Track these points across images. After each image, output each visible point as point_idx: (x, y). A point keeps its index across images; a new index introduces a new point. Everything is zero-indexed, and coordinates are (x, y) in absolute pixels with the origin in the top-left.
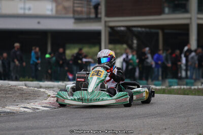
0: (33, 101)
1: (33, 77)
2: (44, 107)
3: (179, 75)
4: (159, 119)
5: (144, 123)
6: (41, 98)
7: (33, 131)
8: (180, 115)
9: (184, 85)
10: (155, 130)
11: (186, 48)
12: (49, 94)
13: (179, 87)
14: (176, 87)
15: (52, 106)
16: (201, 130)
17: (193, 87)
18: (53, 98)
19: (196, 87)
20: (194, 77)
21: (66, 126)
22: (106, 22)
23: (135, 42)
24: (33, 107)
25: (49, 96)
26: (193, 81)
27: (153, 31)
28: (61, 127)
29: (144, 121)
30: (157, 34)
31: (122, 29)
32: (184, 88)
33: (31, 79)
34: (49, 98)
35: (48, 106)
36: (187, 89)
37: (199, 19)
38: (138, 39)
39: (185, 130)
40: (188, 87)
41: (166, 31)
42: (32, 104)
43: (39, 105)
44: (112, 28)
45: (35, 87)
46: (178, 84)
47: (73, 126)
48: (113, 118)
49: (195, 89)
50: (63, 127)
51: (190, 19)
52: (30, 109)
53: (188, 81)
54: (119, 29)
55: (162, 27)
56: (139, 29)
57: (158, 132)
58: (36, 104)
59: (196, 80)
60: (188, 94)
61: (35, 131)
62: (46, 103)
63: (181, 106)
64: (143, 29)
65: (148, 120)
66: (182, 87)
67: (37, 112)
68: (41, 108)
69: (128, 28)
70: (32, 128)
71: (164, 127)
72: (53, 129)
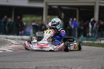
0: (3, 46)
1: (3, 33)
2: (10, 50)
3: (87, 35)
4: (76, 59)
5: (67, 61)
6: (8, 44)
7: (3, 63)
8: (88, 58)
9: (90, 41)
10: (74, 66)
11: (92, 20)
12: (12, 42)
13: (87, 42)
14: (85, 42)
15: (14, 50)
16: (100, 66)
17: (95, 42)
18: (15, 45)
19: (97, 42)
20: (96, 36)
21: (22, 61)
22: (46, 3)
23: (63, 15)
24: (3, 49)
25: (13, 43)
26: (95, 39)
27: (74, 9)
28: (19, 62)
29: (67, 60)
30: (76, 11)
31: (56, 7)
32: (90, 43)
33: (2, 33)
34: (13, 45)
35: (12, 49)
36: (92, 43)
37: (100, 3)
38: (65, 13)
39: (90, 66)
40: (93, 42)
41: (81, 9)
42: (2, 48)
43: (7, 49)
44: (50, 6)
45: (5, 38)
46: (87, 40)
47: (26, 61)
48: (49, 58)
49: (96, 43)
50: (20, 62)
51: (95, 3)
52: (1, 50)
53: (93, 38)
54: (54, 7)
55: (79, 7)
56: (65, 8)
57: (75, 67)
58: (5, 48)
59: (97, 38)
60: (92, 46)
61: (4, 63)
62: (11, 48)
63: (89, 53)
64: (68, 8)
65: (69, 60)
66: (89, 42)
67: (6, 53)
68: (8, 50)
69: (59, 6)
70: (2, 62)
71: (78, 64)
72: (15, 63)
